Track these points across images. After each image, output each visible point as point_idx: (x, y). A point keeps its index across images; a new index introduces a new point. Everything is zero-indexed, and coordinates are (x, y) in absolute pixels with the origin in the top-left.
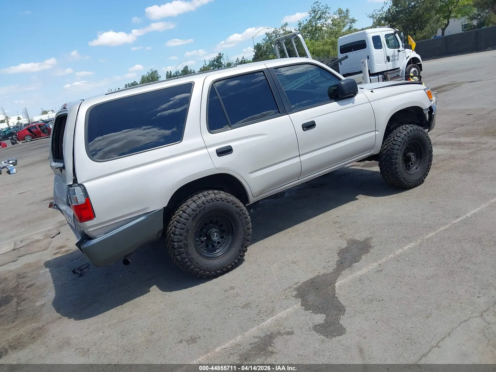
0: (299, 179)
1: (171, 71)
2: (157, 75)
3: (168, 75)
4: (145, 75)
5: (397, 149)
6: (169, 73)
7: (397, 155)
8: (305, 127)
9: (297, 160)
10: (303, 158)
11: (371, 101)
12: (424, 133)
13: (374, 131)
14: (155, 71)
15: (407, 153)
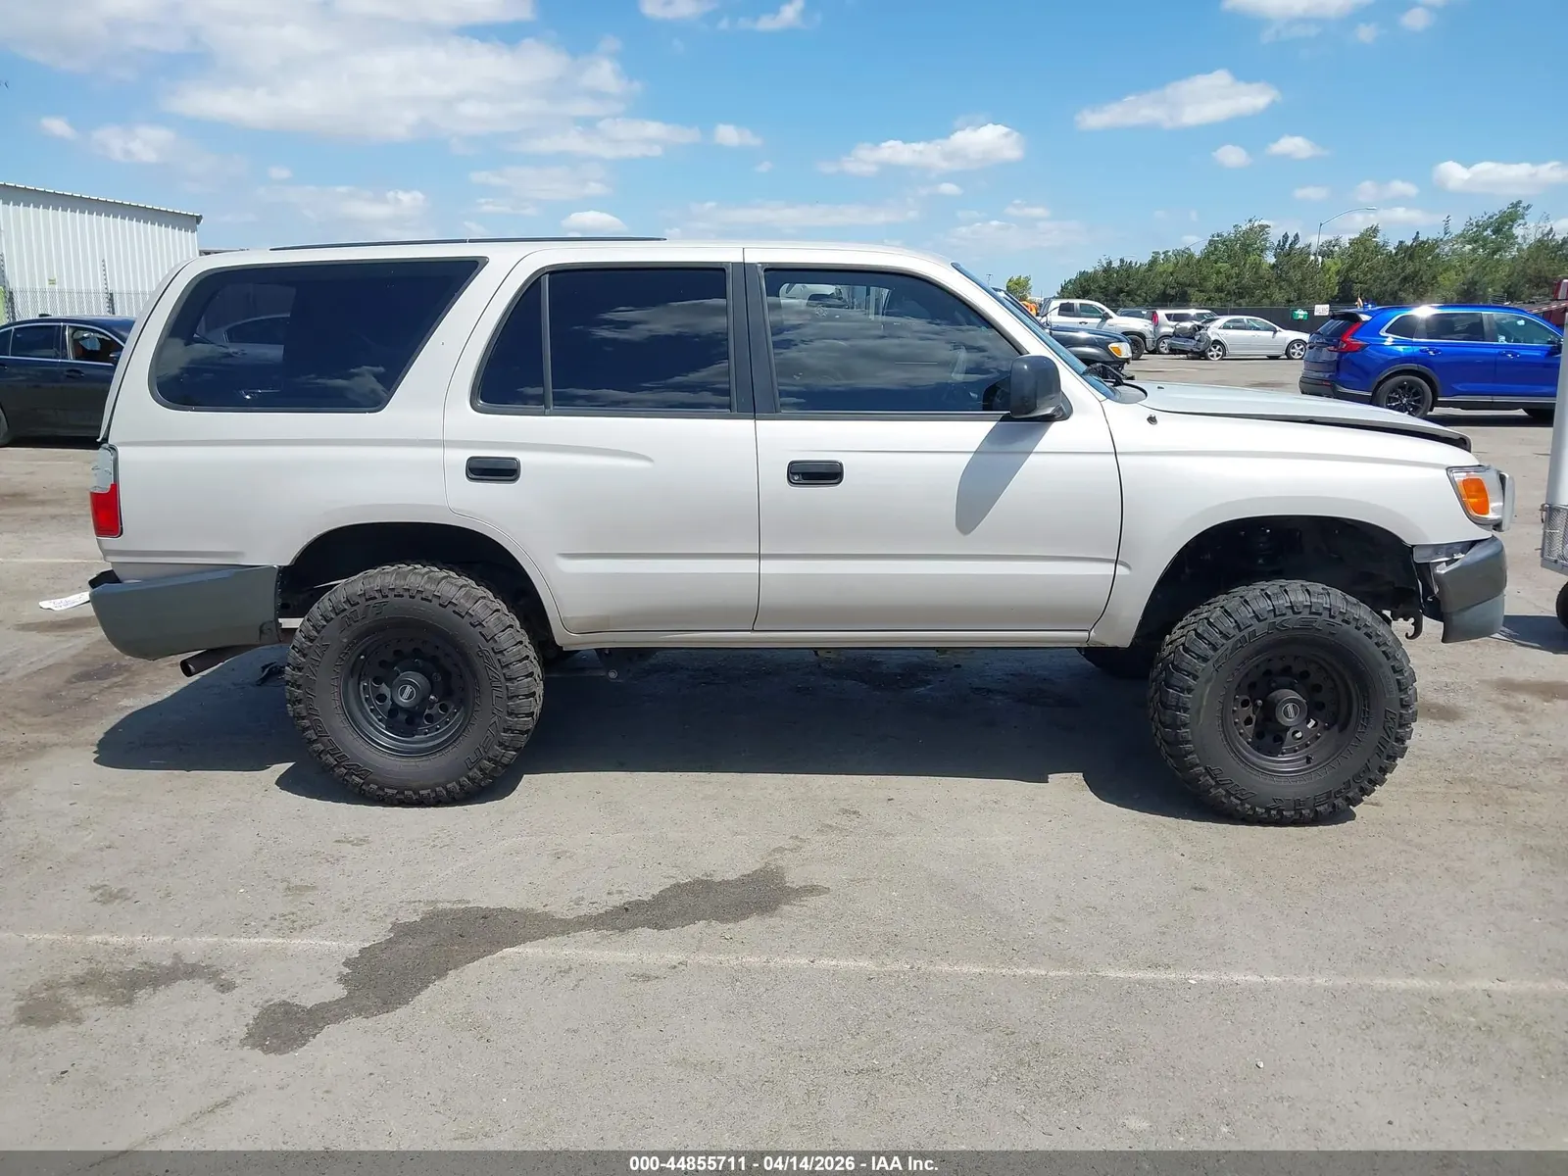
0: (753, 630)
1: (1297, 235)
2: (1266, 240)
3: (1284, 244)
4: (1225, 235)
5: (1199, 657)
6: (1289, 242)
7: (1195, 678)
8: (798, 474)
9: (749, 566)
10: (770, 567)
11: (1122, 453)
12: (1369, 635)
13: (1109, 561)
14: (1260, 226)
15: (1277, 688)
